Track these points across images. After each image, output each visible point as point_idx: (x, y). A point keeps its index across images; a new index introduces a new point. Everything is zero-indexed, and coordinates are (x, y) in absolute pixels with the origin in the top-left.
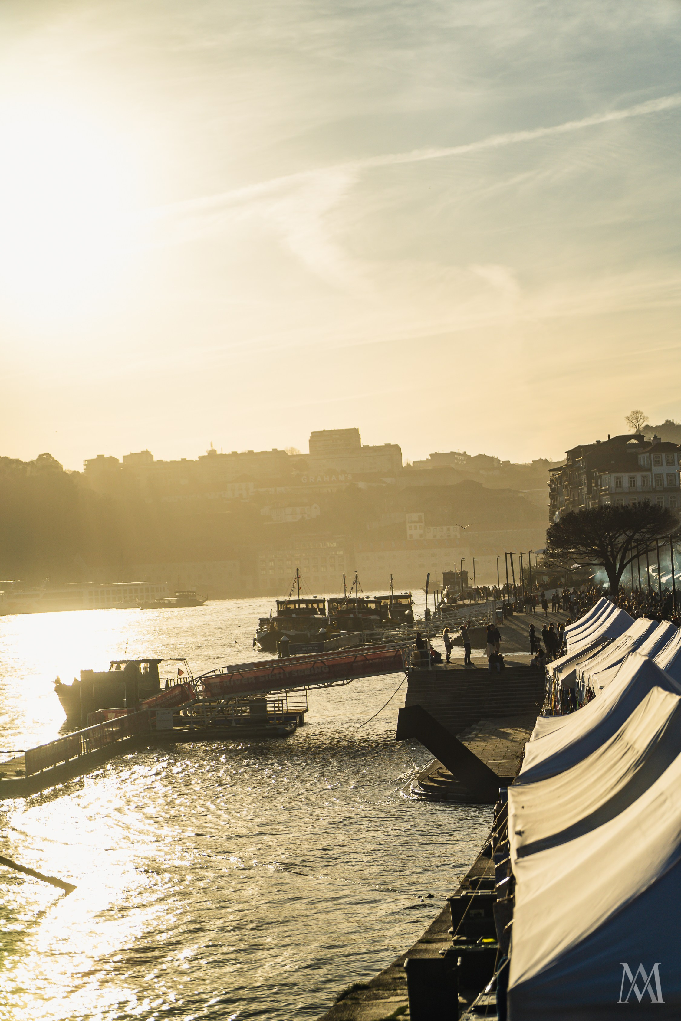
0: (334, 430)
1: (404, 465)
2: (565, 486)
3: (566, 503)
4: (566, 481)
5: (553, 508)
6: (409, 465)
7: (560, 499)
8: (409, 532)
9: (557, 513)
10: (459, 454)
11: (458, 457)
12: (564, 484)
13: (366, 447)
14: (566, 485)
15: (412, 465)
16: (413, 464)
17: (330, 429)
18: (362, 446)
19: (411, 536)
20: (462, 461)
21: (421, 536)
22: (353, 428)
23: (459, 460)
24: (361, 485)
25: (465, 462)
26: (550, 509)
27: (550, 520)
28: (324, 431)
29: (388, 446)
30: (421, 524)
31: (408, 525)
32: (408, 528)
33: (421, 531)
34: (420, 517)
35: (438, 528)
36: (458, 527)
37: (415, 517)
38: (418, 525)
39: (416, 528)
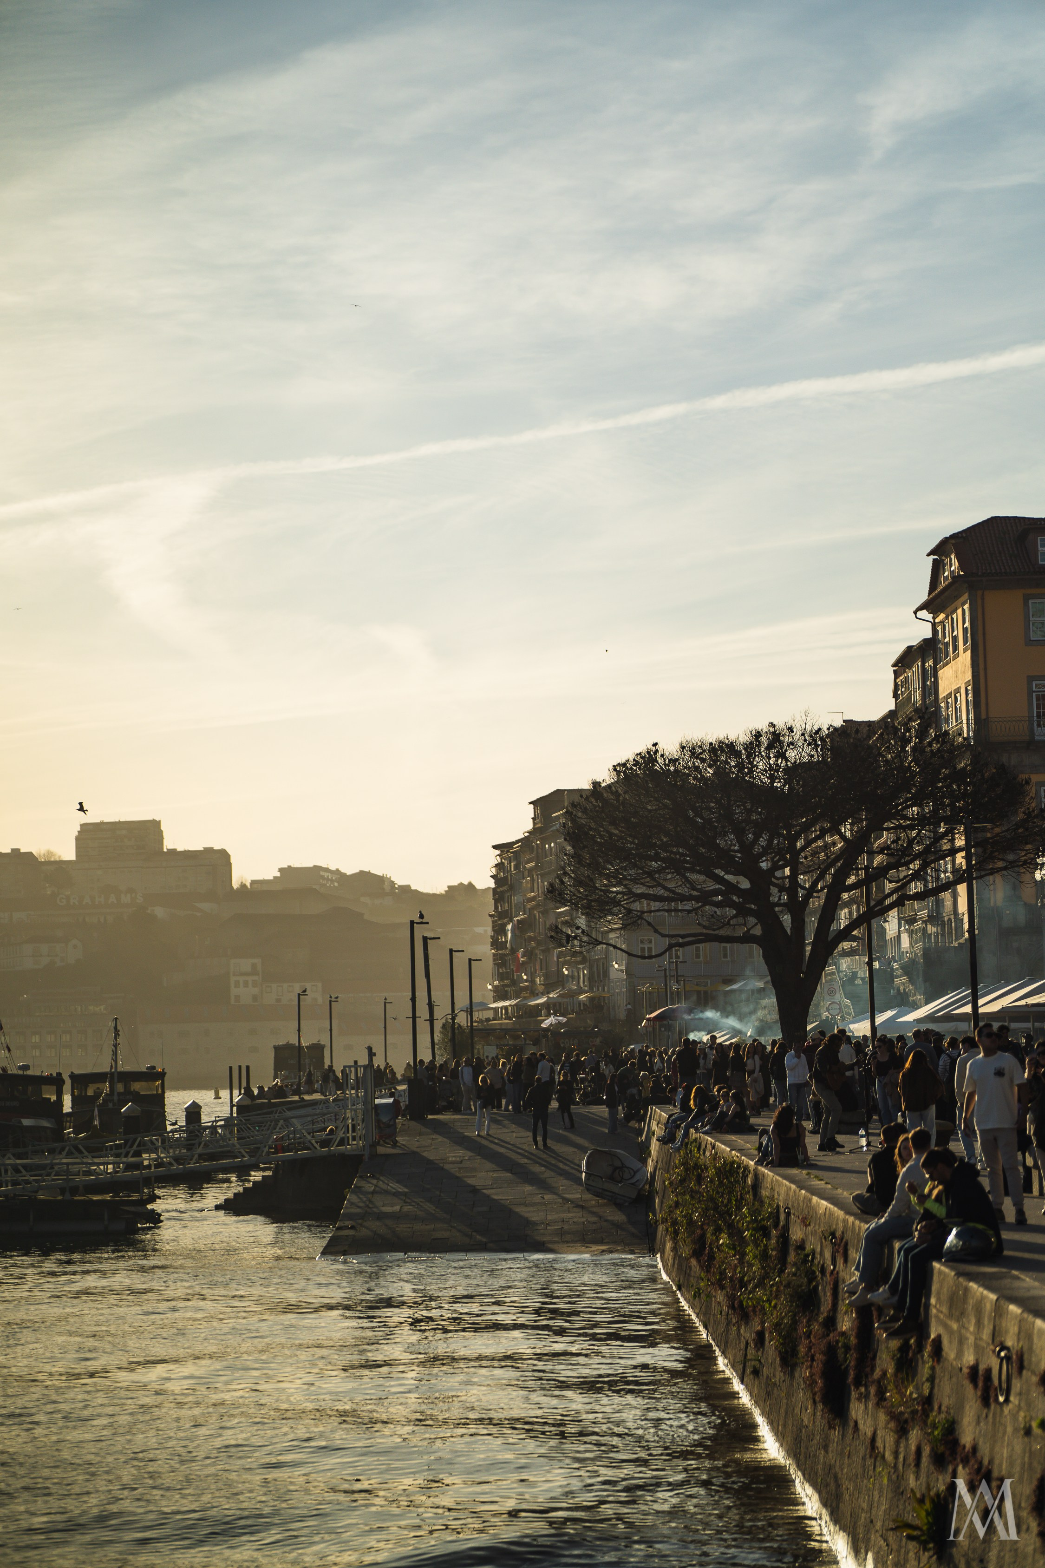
0: (120, 822)
1: (235, 885)
2: (526, 873)
3: (529, 906)
4: (529, 862)
5: (500, 918)
6: (243, 886)
7: (515, 899)
8: (234, 991)
9: (509, 927)
10: (327, 870)
11: (326, 874)
12: (524, 868)
13: (173, 852)
14: (530, 871)
15: (249, 886)
16: (251, 884)
17: (113, 820)
18: (165, 850)
19: (237, 997)
20: (332, 881)
21: (255, 998)
22: (151, 819)
23: (328, 879)
24: (159, 912)
25: (336, 884)
26: (493, 922)
27: (492, 944)
28: (102, 823)
29: (209, 851)
30: (255, 978)
31: (233, 979)
32: (232, 984)
33: (256, 991)
34: (254, 966)
35: (285, 985)
36: (320, 985)
37: (245, 964)
38: (250, 979)
39: (246, 984)
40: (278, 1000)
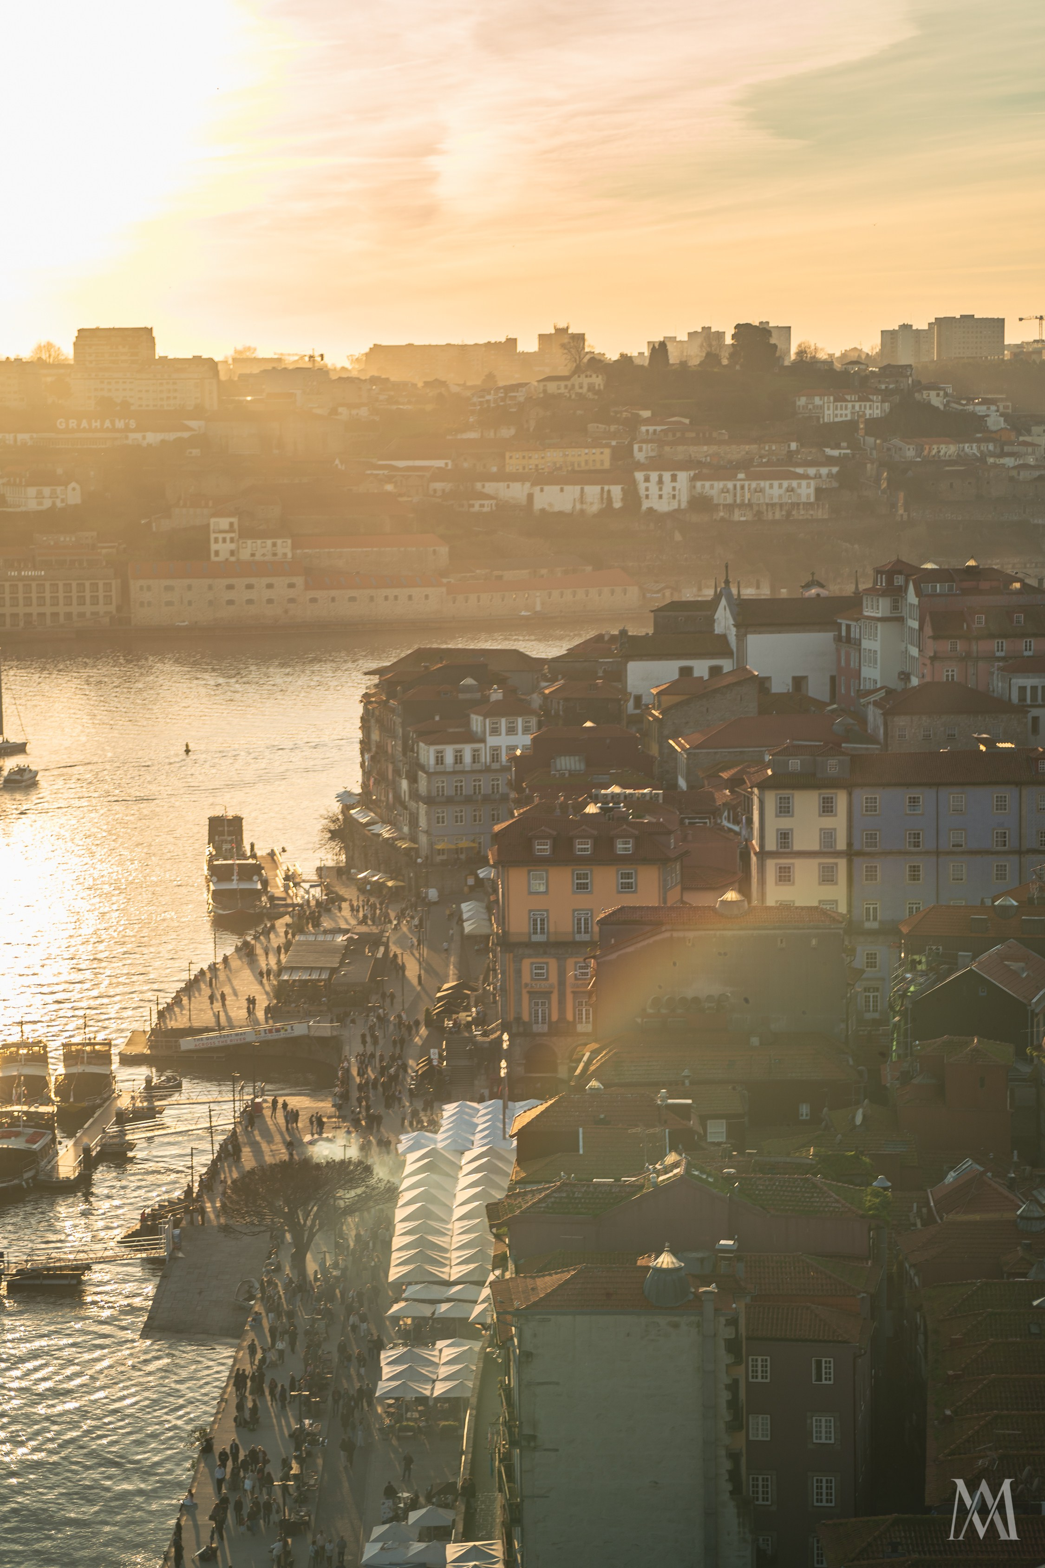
8: (214, 547)
13: (165, 359)
18: (157, 357)
19: (217, 553)
21: (232, 553)
22: (143, 326)
30: (233, 535)
31: (213, 536)
32: (212, 541)
33: (233, 546)
34: (231, 524)
35: (259, 541)
36: (289, 541)
37: (224, 523)
38: (228, 536)
39: (224, 540)
40: (253, 555)
